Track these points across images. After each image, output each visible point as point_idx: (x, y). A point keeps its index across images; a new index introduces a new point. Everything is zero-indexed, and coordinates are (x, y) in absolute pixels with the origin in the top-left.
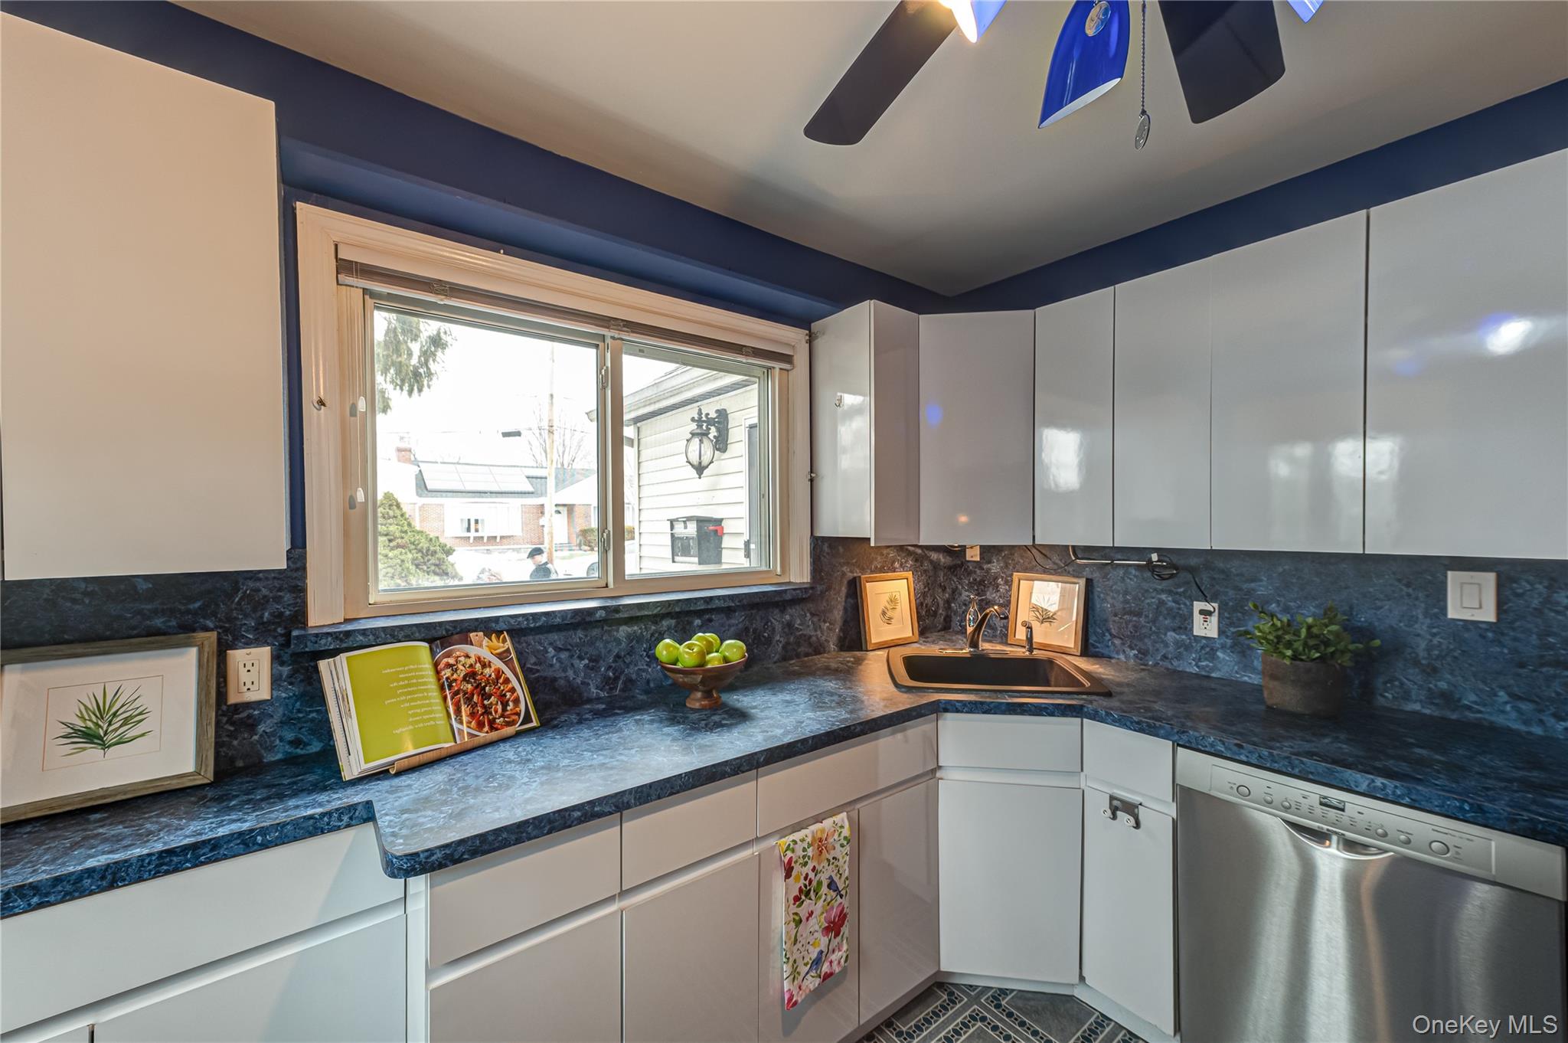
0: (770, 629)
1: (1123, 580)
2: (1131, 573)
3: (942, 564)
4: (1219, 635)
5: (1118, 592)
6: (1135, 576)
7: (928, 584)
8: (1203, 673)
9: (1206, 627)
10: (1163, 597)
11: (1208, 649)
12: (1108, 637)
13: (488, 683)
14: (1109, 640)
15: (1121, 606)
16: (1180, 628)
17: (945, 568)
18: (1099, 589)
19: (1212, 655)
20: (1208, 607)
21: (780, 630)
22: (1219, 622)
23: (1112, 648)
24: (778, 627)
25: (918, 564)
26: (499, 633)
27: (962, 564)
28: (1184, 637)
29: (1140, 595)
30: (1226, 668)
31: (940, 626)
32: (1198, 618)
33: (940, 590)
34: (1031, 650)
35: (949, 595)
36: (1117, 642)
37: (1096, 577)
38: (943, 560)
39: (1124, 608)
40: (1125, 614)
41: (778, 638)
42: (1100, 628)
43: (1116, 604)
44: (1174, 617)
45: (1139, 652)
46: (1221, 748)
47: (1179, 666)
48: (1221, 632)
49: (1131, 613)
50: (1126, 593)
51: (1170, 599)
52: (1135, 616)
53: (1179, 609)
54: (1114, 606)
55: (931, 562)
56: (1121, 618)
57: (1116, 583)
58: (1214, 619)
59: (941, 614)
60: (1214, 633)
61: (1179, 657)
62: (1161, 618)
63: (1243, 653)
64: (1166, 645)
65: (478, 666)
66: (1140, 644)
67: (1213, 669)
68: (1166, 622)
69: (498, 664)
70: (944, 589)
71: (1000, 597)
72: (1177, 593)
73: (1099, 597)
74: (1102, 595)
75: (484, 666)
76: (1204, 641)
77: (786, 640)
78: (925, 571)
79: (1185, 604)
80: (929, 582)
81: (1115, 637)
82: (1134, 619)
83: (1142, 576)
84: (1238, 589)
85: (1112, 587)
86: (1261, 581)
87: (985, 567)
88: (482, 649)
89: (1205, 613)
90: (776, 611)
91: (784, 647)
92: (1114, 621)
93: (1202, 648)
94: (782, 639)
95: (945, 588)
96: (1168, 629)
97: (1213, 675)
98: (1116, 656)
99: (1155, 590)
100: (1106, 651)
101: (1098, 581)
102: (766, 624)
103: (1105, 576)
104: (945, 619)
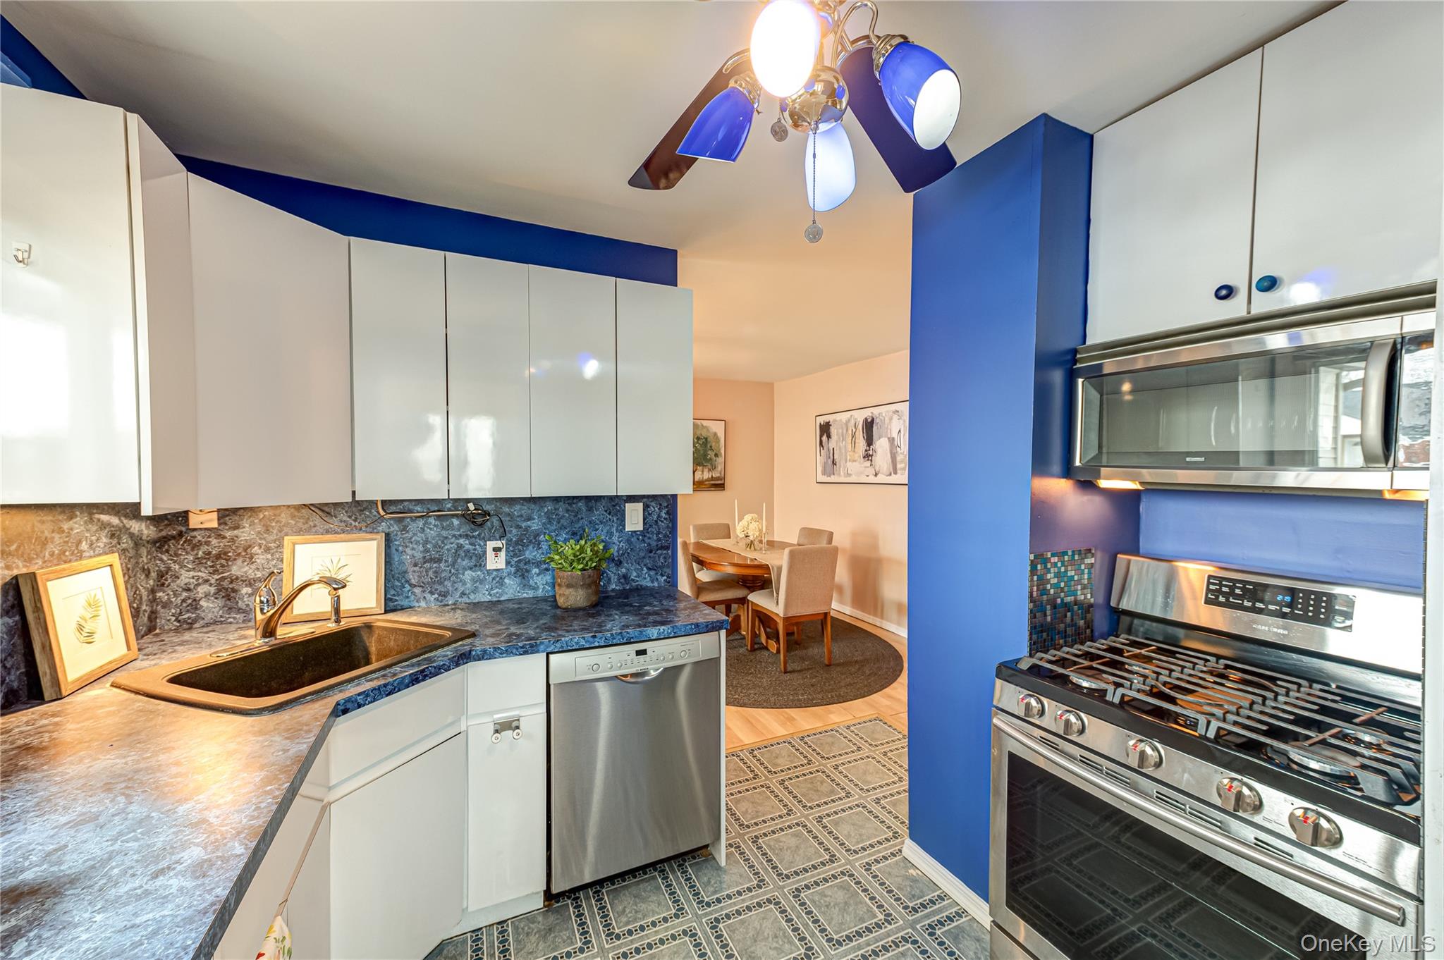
1: (423, 530)
2: (431, 523)
3: (144, 537)
4: (506, 565)
5: (417, 543)
6: (435, 526)
7: (128, 569)
8: (495, 599)
9: (496, 561)
10: (461, 541)
11: (498, 579)
12: (408, 587)
14: (409, 591)
15: (421, 555)
16: (476, 566)
17: (148, 542)
18: (397, 543)
19: (501, 583)
20: (498, 544)
22: (506, 555)
23: (412, 598)
25: (115, 541)
27: (181, 534)
28: (479, 573)
29: (440, 542)
30: (511, 591)
31: (144, 629)
32: (490, 553)
33: (143, 577)
34: (338, 621)
35: (154, 581)
36: (418, 590)
37: (393, 532)
38: (146, 532)
39: (424, 558)
40: (425, 563)
42: (398, 581)
43: (416, 554)
44: (471, 557)
45: (440, 595)
46: (583, 642)
47: (475, 599)
48: (508, 563)
49: (432, 560)
50: (426, 542)
51: (467, 542)
52: (435, 562)
53: (475, 550)
54: (414, 557)
55: (132, 535)
56: (421, 567)
57: (415, 534)
58: (503, 554)
59: (145, 611)
60: (502, 565)
61: (475, 590)
62: (459, 560)
63: (523, 576)
64: (464, 583)
66: (440, 588)
67: (501, 595)
68: (464, 563)
70: (147, 573)
71: (258, 569)
72: (473, 536)
73: (397, 550)
74: (400, 548)
76: (495, 573)
78: (124, 550)
79: (479, 545)
80: (129, 566)
81: (415, 586)
82: (435, 565)
83: (441, 524)
84: (518, 527)
85: (411, 538)
86: (534, 519)
87: (228, 534)
89: (496, 550)
92: (414, 572)
93: (494, 579)
95: (149, 572)
96: (465, 569)
97: (502, 599)
98: (417, 605)
99: (454, 536)
100: (405, 603)
101: (396, 535)
103: (404, 529)
104: (149, 618)
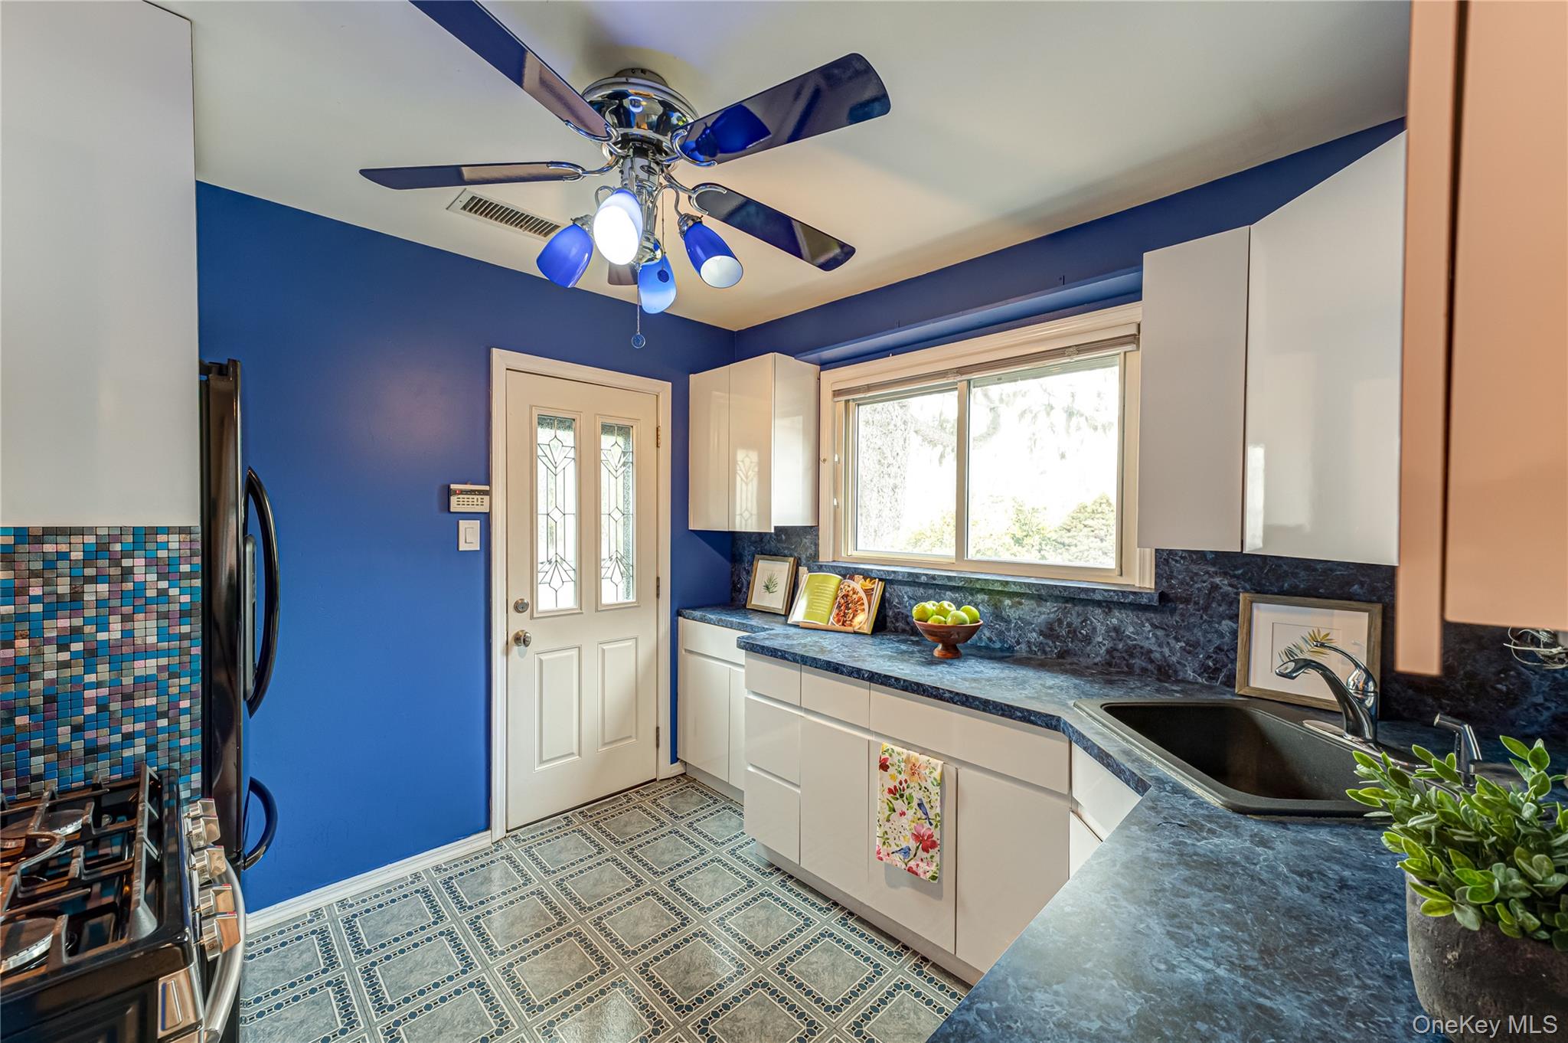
0: (1089, 627)
13: (852, 602)
21: (1103, 632)
24: (1101, 629)
26: (872, 579)
41: (1100, 639)
65: (851, 592)
69: (862, 594)
75: (854, 593)
77: (1111, 645)
88: (858, 584)
90: (1098, 611)
91: (1108, 652)
94: (1106, 642)
102: (1085, 621)
